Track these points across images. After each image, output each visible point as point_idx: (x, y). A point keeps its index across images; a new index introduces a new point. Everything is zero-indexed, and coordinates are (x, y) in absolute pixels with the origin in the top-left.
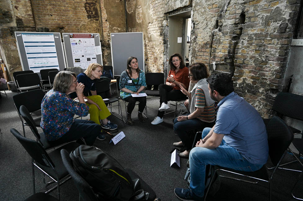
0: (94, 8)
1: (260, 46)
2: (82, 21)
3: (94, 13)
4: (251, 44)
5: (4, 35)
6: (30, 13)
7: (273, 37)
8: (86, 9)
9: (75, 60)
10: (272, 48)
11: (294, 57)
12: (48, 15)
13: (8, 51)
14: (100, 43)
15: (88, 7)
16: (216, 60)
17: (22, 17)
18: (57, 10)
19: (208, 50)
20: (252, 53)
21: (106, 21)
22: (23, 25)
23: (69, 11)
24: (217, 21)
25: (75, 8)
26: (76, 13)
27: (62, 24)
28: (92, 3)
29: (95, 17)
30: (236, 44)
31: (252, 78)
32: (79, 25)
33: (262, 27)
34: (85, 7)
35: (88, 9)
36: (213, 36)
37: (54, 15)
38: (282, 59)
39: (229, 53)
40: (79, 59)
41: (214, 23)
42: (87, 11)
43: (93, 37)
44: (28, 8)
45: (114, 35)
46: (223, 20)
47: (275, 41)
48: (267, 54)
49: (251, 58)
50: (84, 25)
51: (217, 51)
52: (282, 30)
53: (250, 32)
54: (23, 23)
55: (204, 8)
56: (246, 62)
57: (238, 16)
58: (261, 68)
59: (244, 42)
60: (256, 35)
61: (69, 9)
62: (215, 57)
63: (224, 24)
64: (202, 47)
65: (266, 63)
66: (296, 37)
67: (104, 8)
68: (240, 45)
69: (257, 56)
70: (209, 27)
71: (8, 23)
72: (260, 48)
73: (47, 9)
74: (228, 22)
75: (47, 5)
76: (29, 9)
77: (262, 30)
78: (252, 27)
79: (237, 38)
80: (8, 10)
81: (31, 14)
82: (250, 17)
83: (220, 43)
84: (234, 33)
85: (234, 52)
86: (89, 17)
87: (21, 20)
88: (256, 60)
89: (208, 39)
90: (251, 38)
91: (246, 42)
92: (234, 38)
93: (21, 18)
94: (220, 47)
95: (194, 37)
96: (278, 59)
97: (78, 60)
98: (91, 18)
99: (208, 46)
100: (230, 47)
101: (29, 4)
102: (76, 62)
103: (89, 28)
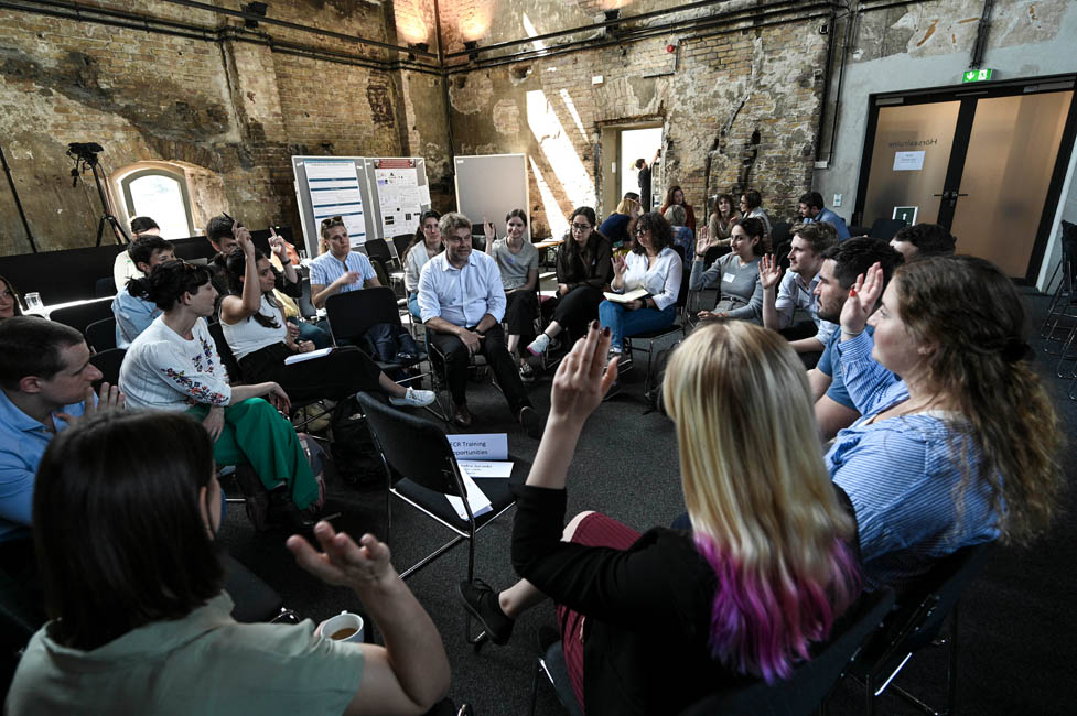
0: (384, 99)
1: (783, 170)
2: (364, 128)
3: (384, 110)
4: (771, 169)
5: (228, 165)
6: (277, 109)
7: (797, 160)
8: (370, 100)
9: (386, 218)
10: (796, 171)
11: (818, 179)
12: (301, 113)
13: (237, 204)
14: (426, 179)
15: (373, 97)
16: (719, 192)
17: (263, 118)
18: (317, 102)
19: (703, 180)
20: (772, 180)
21: (414, 128)
22: (264, 138)
23: (338, 104)
24: (717, 141)
25: (350, 100)
26: (352, 111)
27: (327, 135)
28: (381, 87)
29: (387, 120)
30: (749, 169)
31: (775, 208)
32: (359, 138)
33: (783, 149)
34: (369, 95)
35: (374, 101)
36: (709, 160)
37: (312, 113)
38: (808, 182)
39: (739, 180)
40: (392, 218)
41: (711, 141)
42: (372, 106)
43: (414, 166)
44: (273, 98)
45: (462, 162)
46: (727, 139)
47: (800, 163)
48: (792, 178)
49: (772, 184)
50: (369, 138)
51: (719, 180)
52: (806, 152)
53: (768, 154)
54: (263, 134)
55: (692, 120)
56: (765, 190)
57: (750, 136)
58: (785, 196)
59: (760, 167)
60: (776, 157)
61: (340, 99)
62: (715, 188)
63: (729, 144)
64: (691, 176)
65: (791, 188)
66: (818, 160)
67: (409, 100)
68: (755, 170)
69: (780, 181)
70: (703, 147)
71: (221, 133)
72: (783, 172)
73: (299, 100)
74: (736, 142)
75: (297, 89)
76: (276, 99)
77: (782, 152)
78: (771, 148)
79: (749, 161)
80: (218, 99)
81: (280, 112)
82: (766, 137)
83: (724, 168)
84: (745, 155)
85: (746, 180)
86: (377, 119)
87: (258, 126)
88: (779, 187)
89: (701, 164)
90: (770, 161)
91: (763, 167)
92: (745, 162)
93: (260, 121)
94: (725, 174)
95: (672, 162)
96: (805, 183)
97: (390, 220)
98: (379, 121)
99: (703, 174)
100: (740, 173)
101: (275, 89)
102: (387, 223)
103: (379, 146)
